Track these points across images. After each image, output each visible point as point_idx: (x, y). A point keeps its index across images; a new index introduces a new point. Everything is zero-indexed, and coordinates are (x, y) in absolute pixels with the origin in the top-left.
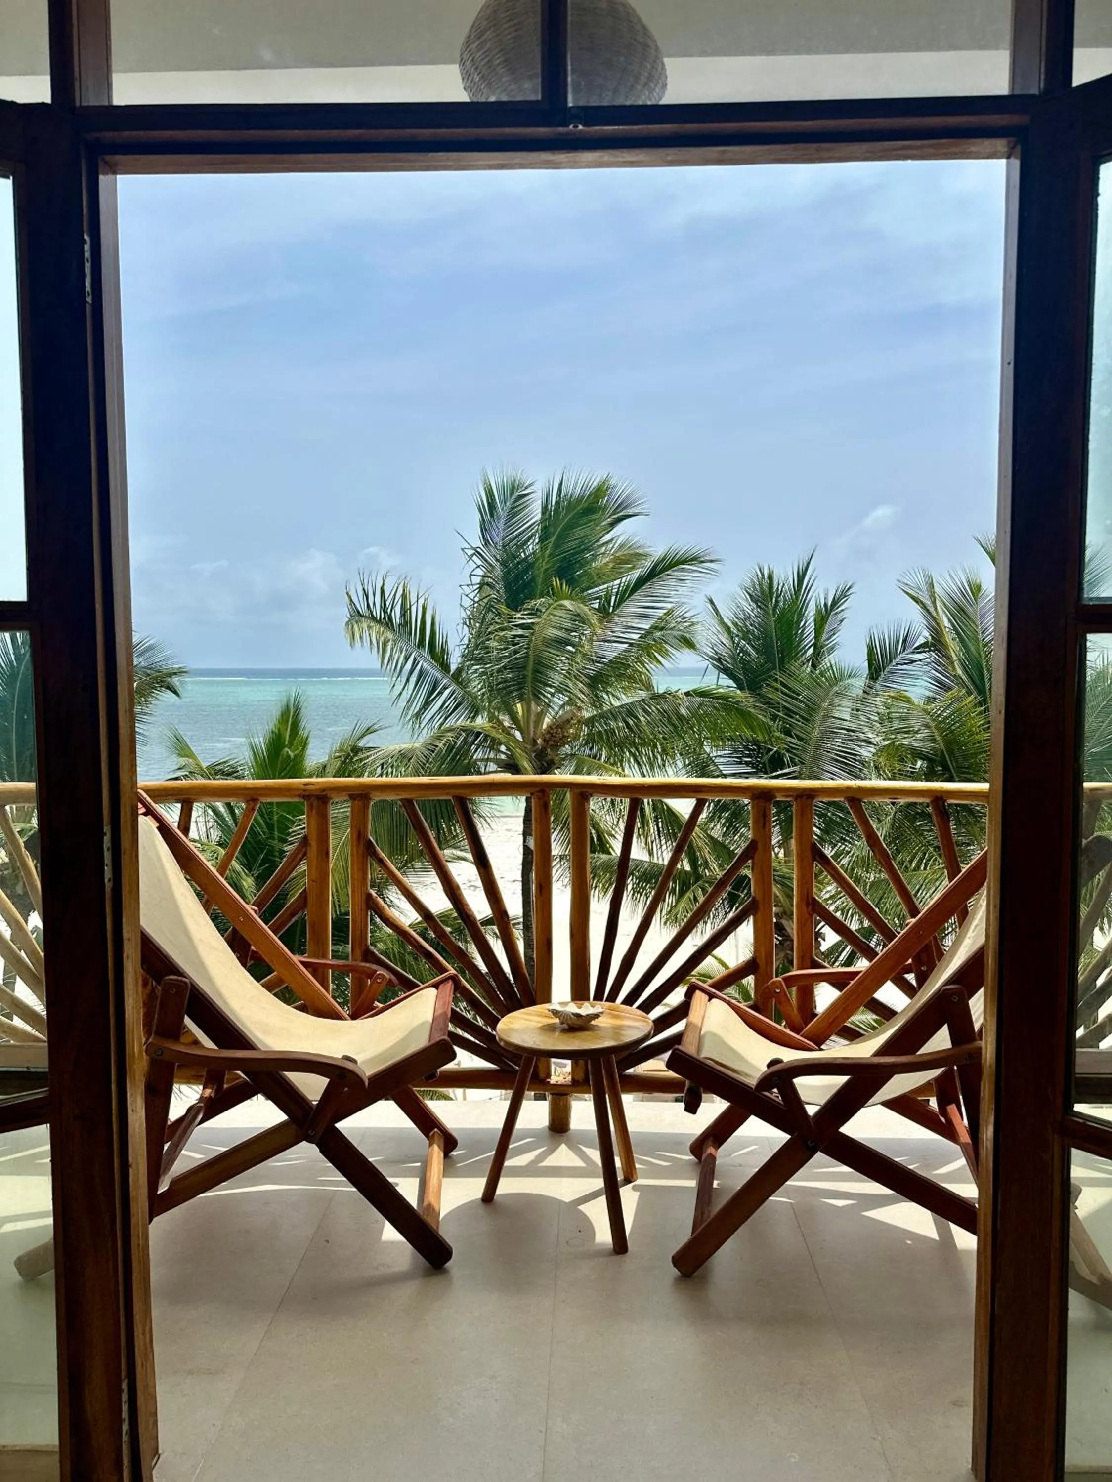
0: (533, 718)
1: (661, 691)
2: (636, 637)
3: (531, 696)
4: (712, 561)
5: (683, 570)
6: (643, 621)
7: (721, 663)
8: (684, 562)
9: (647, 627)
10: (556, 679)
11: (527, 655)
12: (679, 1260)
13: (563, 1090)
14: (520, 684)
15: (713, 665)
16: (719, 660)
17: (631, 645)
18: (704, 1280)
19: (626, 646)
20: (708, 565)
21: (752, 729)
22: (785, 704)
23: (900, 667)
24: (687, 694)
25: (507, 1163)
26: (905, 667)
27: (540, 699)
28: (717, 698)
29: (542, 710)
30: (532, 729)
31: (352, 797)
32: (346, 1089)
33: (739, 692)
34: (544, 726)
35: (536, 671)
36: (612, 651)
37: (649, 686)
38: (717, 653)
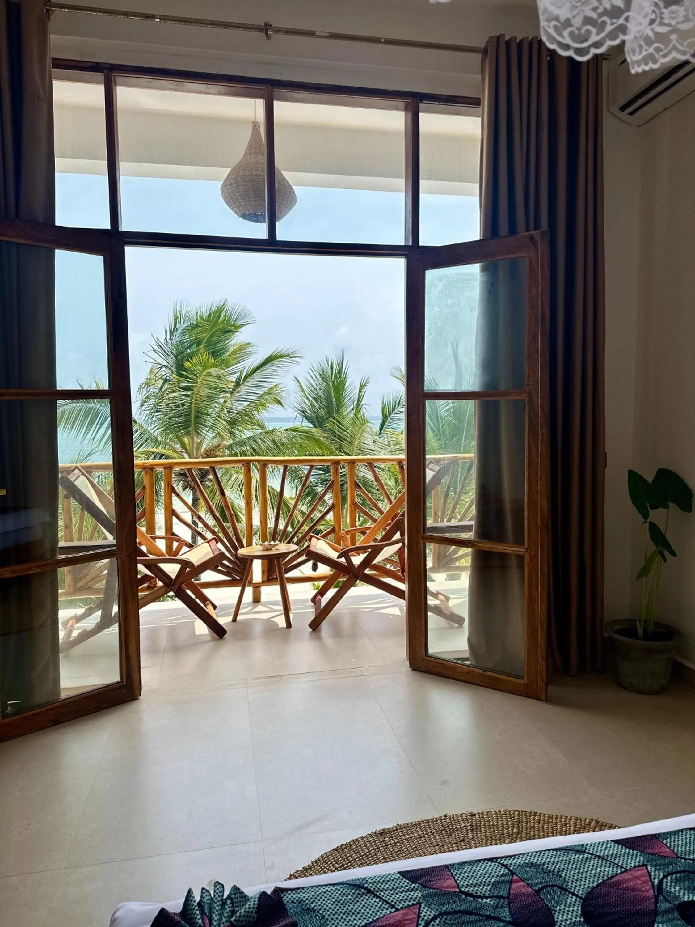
0: (195, 446)
1: (270, 429)
2: (254, 398)
3: (194, 433)
4: (295, 357)
5: (280, 361)
6: (259, 388)
7: (304, 413)
8: (281, 357)
9: (262, 393)
10: (210, 421)
11: (190, 407)
12: (310, 625)
13: (258, 585)
14: (186, 425)
15: (300, 414)
16: (303, 412)
17: (251, 402)
18: (320, 630)
19: (248, 403)
20: (294, 359)
21: (321, 448)
22: (339, 433)
23: (396, 415)
24: (286, 430)
25: (240, 612)
26: (398, 415)
27: (200, 434)
28: (303, 432)
29: (201, 442)
30: (195, 453)
31: (165, 468)
32: (188, 569)
33: (314, 429)
34: (203, 450)
35: (197, 417)
36: (240, 406)
37: (263, 428)
38: (302, 408)
